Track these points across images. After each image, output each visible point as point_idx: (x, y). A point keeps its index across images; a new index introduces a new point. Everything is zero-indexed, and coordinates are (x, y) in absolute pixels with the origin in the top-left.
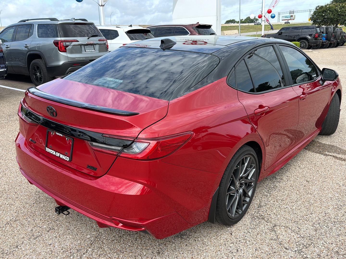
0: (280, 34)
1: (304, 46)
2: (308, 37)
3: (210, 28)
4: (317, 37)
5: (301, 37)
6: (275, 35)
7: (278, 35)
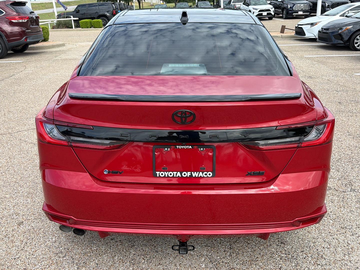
0: (77, 12)
1: (105, 24)
2: (106, 14)
3: (25, 6)
4: (115, 14)
5: (100, 14)
6: (73, 13)
7: (76, 13)
